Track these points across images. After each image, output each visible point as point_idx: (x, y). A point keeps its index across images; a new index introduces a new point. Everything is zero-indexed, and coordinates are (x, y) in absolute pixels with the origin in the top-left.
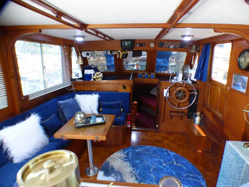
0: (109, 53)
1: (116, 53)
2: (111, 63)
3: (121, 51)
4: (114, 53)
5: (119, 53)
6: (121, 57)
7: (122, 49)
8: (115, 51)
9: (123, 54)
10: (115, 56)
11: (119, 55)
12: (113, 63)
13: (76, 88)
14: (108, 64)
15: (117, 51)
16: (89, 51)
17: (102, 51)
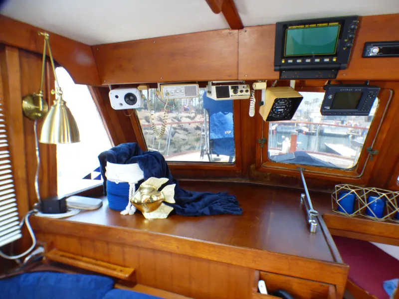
0: (214, 96)
1: (243, 94)
2: (222, 134)
3: (269, 85)
4: (235, 92)
5: (258, 93)
6: (265, 112)
7: (276, 76)
8: (240, 87)
9: (276, 100)
10: (240, 107)
11: (259, 103)
12: (229, 133)
13: (50, 247)
14: (214, 136)
15: (250, 83)
16: (135, 86)
17: (182, 87)
